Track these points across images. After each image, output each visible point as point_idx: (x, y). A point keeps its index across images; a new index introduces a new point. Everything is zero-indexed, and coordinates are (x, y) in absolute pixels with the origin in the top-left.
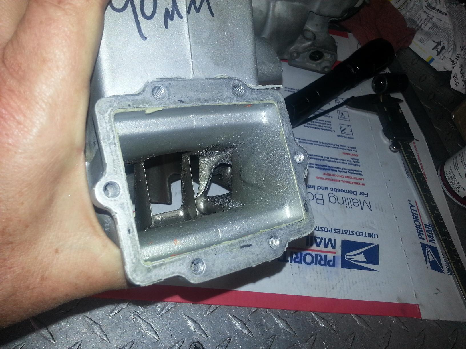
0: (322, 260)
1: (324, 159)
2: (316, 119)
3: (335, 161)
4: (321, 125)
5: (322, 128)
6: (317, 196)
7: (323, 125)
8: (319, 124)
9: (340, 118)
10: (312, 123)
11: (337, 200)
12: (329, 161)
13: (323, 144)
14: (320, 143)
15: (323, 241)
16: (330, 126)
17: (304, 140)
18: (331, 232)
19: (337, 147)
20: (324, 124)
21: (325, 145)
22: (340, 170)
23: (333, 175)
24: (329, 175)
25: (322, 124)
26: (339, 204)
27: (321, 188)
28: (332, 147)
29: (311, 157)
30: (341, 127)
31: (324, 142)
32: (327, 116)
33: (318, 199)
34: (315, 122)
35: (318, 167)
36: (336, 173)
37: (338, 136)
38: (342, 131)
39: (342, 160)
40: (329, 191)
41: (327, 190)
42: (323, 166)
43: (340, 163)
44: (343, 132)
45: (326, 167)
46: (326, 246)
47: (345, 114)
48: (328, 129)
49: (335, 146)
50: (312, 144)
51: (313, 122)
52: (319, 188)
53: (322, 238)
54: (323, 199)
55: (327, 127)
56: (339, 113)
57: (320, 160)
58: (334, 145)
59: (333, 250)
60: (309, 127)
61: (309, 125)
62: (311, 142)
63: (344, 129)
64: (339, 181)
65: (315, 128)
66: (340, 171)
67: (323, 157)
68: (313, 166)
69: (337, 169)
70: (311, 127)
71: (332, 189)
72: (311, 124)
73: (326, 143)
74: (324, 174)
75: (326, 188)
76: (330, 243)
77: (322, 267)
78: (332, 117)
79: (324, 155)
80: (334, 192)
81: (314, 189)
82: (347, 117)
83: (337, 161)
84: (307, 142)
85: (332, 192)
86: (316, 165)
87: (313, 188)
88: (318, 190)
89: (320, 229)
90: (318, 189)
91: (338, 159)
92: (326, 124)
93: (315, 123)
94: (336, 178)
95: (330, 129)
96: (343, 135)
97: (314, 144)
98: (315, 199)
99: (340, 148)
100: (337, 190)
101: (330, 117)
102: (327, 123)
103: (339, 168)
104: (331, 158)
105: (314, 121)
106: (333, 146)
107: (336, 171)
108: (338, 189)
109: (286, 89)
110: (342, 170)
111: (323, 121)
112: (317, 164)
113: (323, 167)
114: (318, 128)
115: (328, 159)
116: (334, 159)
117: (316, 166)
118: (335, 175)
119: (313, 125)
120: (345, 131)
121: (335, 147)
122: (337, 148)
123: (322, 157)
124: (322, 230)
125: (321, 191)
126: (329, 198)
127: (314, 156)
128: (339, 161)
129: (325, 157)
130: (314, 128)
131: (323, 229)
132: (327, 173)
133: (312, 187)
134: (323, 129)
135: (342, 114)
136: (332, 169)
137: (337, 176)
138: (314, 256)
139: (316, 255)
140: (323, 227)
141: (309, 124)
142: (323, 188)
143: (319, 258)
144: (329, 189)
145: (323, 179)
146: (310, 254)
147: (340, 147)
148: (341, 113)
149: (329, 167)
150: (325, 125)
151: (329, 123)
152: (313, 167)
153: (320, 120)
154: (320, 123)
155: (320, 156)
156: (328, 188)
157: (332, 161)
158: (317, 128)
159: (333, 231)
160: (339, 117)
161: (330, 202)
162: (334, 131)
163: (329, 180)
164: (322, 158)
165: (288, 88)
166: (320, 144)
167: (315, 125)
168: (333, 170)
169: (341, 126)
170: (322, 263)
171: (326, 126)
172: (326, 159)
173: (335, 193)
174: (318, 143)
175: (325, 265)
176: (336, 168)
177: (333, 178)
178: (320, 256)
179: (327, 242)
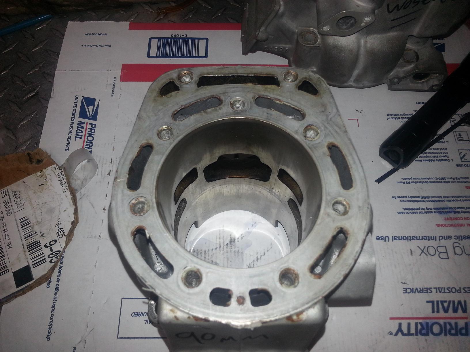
0: (452, 328)
1: (444, 199)
2: (429, 149)
3: (457, 200)
4: (436, 155)
5: (437, 159)
6: (440, 249)
7: (439, 155)
8: (433, 155)
9: (458, 142)
10: (425, 155)
11: (463, 250)
12: (450, 201)
13: (440, 180)
14: (437, 179)
15: (451, 305)
16: (446, 154)
17: (417, 179)
18: (460, 292)
19: (458, 180)
20: (439, 153)
21: (443, 181)
22: (464, 210)
23: (457, 219)
24: (451, 219)
25: (437, 153)
26: (467, 255)
27: (443, 238)
28: (452, 182)
29: (428, 199)
30: (460, 153)
31: (441, 177)
32: (442, 142)
33: (441, 253)
34: (429, 153)
35: (437, 211)
36: (459, 215)
37: (458, 166)
38: (461, 159)
39: (465, 197)
40: (453, 240)
41: (451, 239)
42: (443, 209)
43: (463, 201)
44: (463, 160)
45: (447, 209)
46: (455, 311)
47: (464, 135)
48: (444, 158)
49: (456, 180)
50: (427, 182)
51: (426, 153)
52: (441, 238)
53: (450, 302)
54: (447, 252)
55: (444, 156)
56: (455, 134)
57: (439, 201)
58: (454, 179)
59: (464, 315)
60: (421, 161)
61: (421, 159)
62: (426, 180)
63: (464, 156)
64: (463, 225)
65: (429, 161)
66: (464, 212)
67: (443, 197)
68: (431, 210)
69: (460, 210)
70: (424, 160)
71: (456, 238)
72: (424, 157)
73: (444, 178)
74: (446, 220)
75: (449, 237)
76: (460, 307)
77: (453, 337)
78: (448, 142)
79: (442, 195)
80: (459, 240)
81: (436, 240)
82: (466, 138)
83: (459, 199)
84: (421, 180)
85: (457, 241)
86: (434, 209)
87: (434, 239)
88: (440, 241)
89: (446, 291)
90: (439, 239)
91: (460, 197)
92: (441, 153)
93: (428, 155)
94: (461, 222)
95: (446, 158)
96: (464, 163)
97: (430, 182)
98: (437, 253)
99: (462, 182)
100: (463, 238)
101: (446, 142)
102: (442, 151)
103: (462, 208)
104: (452, 197)
105: (427, 151)
106: (452, 180)
107: (459, 212)
108: (464, 236)
109: (389, 117)
110: (466, 210)
111: (438, 149)
112: (436, 207)
113: (444, 211)
114: (433, 160)
115: (448, 199)
116: (455, 197)
117: (435, 211)
118: (459, 219)
119: (426, 157)
120: (465, 158)
121: (455, 182)
122: (458, 182)
123: (440, 197)
124: (448, 291)
125: (443, 242)
126: (454, 248)
127: (432, 197)
128: (462, 199)
129: (445, 197)
130: (427, 160)
131: (450, 289)
132: (448, 217)
133: (432, 238)
134: (439, 160)
135: (460, 135)
136: (454, 210)
137: (461, 219)
138: (443, 324)
139: (445, 324)
140: (449, 288)
141: (421, 157)
142: (446, 238)
143: (448, 327)
144: (453, 237)
145: (445, 225)
146: (438, 323)
147: (461, 180)
148: (458, 135)
149: (450, 208)
150: (440, 155)
151: (445, 151)
152: (431, 212)
153: (434, 149)
154: (434, 153)
155: (438, 197)
156: (451, 237)
157: (453, 201)
158: (431, 160)
159: (463, 291)
160: (456, 139)
161: (455, 254)
162: (453, 161)
163: (452, 225)
164: (441, 199)
165: (391, 115)
166: (437, 181)
167: (428, 157)
168: (455, 212)
169: (460, 151)
170: (453, 332)
171: (442, 155)
172: (446, 199)
173: (460, 242)
174: (435, 180)
175: (456, 334)
176: (458, 208)
177: (456, 222)
178: (450, 324)
179: (456, 305)
